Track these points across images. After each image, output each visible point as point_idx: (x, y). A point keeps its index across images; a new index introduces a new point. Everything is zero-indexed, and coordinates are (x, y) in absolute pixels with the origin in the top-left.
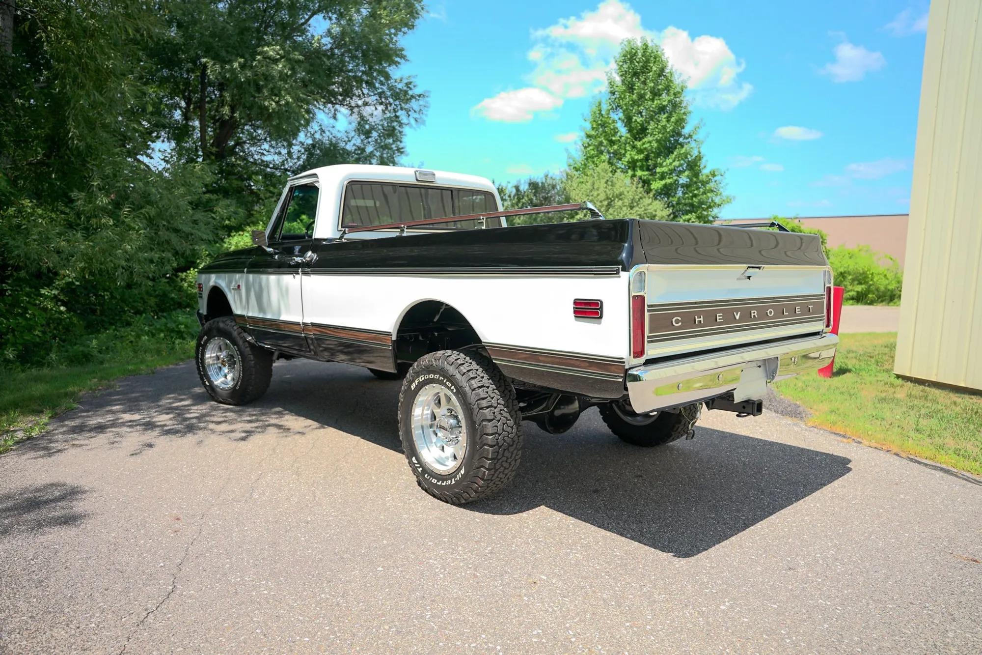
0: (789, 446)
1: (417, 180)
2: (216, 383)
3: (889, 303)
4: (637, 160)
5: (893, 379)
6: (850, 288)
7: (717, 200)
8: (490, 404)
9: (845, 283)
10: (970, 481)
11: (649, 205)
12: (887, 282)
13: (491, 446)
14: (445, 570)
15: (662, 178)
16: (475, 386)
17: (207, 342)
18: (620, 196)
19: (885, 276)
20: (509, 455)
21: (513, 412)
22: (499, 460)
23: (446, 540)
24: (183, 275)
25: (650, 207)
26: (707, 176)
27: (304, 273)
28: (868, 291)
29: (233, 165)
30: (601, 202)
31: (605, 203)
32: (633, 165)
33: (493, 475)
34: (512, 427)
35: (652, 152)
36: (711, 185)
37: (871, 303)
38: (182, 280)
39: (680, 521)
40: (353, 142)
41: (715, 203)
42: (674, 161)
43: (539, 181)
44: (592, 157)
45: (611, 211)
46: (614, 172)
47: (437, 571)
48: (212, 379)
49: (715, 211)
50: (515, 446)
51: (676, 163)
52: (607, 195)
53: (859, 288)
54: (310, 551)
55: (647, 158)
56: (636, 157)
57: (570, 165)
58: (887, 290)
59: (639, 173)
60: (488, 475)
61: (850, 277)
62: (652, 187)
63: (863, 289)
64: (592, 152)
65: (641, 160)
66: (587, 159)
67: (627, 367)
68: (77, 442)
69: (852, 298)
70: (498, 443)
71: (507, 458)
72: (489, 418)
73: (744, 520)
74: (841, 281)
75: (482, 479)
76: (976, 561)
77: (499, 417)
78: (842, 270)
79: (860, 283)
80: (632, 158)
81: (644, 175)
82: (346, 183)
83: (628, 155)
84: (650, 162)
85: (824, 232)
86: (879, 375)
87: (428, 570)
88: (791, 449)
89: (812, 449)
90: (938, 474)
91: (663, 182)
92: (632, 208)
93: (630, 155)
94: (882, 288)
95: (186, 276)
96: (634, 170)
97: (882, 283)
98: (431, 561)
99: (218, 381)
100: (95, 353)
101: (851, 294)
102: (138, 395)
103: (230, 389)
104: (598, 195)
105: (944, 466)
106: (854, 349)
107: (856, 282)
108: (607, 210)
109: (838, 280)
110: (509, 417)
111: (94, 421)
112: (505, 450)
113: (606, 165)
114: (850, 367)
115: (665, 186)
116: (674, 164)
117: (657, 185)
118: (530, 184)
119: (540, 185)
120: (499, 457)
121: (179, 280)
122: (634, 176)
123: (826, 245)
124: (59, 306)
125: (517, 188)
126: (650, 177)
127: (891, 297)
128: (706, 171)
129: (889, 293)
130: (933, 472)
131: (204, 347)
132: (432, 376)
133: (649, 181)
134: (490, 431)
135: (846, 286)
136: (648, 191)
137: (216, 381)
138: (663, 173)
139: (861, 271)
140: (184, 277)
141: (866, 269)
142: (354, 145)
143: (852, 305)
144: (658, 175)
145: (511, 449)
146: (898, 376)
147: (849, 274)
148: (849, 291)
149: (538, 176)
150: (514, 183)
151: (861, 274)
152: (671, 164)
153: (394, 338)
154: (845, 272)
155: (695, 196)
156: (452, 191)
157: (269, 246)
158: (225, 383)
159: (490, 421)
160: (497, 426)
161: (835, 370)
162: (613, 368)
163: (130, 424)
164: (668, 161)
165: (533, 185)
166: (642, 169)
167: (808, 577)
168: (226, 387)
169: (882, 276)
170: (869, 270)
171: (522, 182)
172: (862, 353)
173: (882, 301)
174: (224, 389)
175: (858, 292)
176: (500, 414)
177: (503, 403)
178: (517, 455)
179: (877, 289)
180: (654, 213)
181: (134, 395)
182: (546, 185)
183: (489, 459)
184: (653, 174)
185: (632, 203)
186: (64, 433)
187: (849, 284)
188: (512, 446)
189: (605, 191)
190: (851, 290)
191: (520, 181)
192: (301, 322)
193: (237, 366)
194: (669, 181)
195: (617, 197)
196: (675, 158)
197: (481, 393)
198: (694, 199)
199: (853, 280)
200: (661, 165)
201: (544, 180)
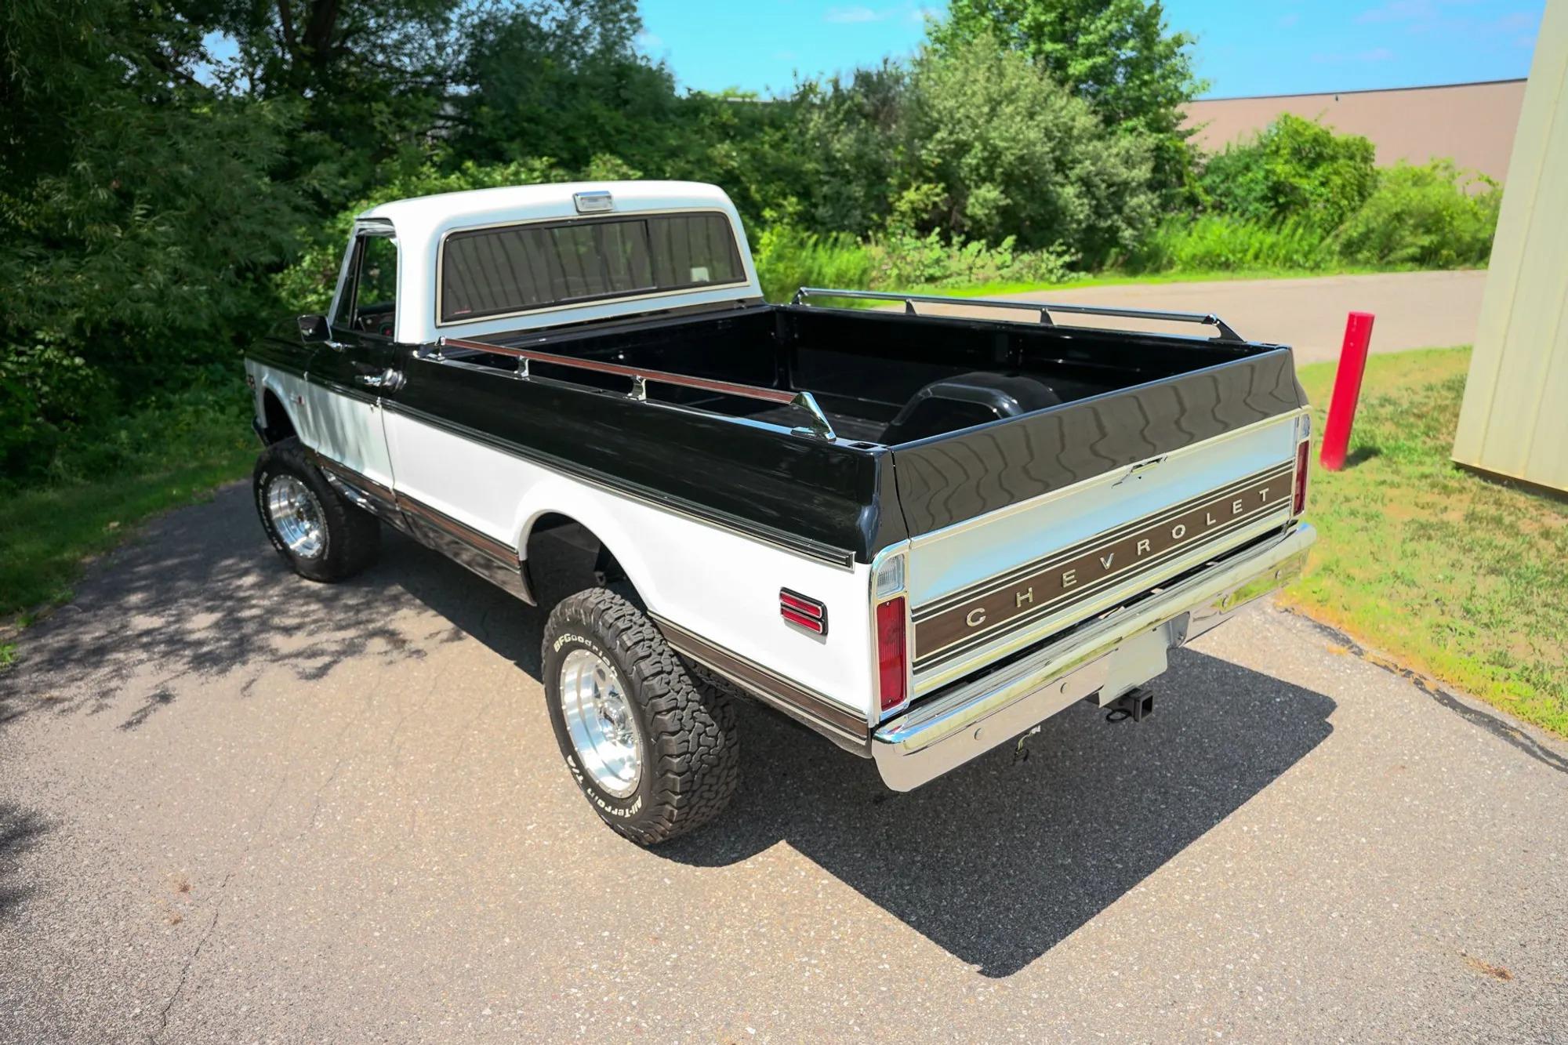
0: (1235, 666)
1: (578, 211)
2: (292, 547)
3: (1475, 264)
4: (1045, 24)
5: (1449, 471)
6: (1409, 239)
7: (1185, 87)
8: (673, 703)
9: (1403, 233)
10: (1534, 754)
11: (1062, 109)
12: (1477, 226)
13: (679, 774)
14: (592, 1015)
15: (1089, 53)
16: (647, 673)
17: (268, 481)
18: (1010, 96)
19: (1475, 215)
20: (713, 781)
21: (718, 711)
22: (694, 791)
23: (606, 934)
24: (278, 277)
25: (1064, 113)
26: (1168, 45)
27: (385, 407)
28: (1442, 244)
29: (345, 74)
30: (978, 107)
31: (986, 109)
32: (1037, 32)
33: (688, 814)
34: (716, 738)
35: (1072, 7)
36: (1176, 61)
37: (1445, 266)
38: (278, 286)
39: (1009, 876)
40: (551, 14)
41: (1181, 94)
42: (1109, 22)
43: (874, 71)
44: (967, 18)
45: (996, 122)
46: (1004, 44)
47: (578, 1015)
48: (286, 540)
49: (1181, 108)
50: (722, 765)
51: (1113, 27)
52: (988, 94)
53: (1426, 240)
54: (383, 967)
55: (1063, 18)
56: (1043, 18)
57: (930, 34)
58: (1475, 239)
59: (1049, 46)
60: (678, 815)
61: (1411, 222)
62: (1071, 71)
63: (1432, 242)
64: (967, 10)
65: (1051, 23)
66: (957, 23)
67: (871, 725)
68: (55, 693)
69: (1413, 259)
70: (689, 769)
71: (711, 786)
72: (672, 729)
73: (1119, 871)
74: (1395, 228)
75: (671, 821)
76: (1502, 975)
77: (689, 725)
78: (1398, 209)
79: (1428, 231)
80: (1035, 20)
81: (1057, 51)
82: (444, 235)
83: (1029, 17)
84: (1068, 26)
85: (1370, 141)
86: (1428, 460)
87: (563, 1015)
88: (1236, 677)
89: (1273, 673)
90: (1481, 734)
91: (1089, 63)
92: (1031, 116)
93: (1033, 14)
94: (1467, 238)
95: (282, 279)
96: (1039, 41)
97: (1465, 228)
98: (574, 990)
99: (296, 544)
100: (126, 453)
101: (1411, 251)
102: (176, 561)
103: (314, 558)
104: (974, 94)
105: (1496, 713)
106: (1394, 394)
107: (1421, 230)
108: (989, 121)
109: (1391, 227)
110: (709, 721)
111: (89, 636)
112: (704, 775)
113: (988, 37)
114: (1379, 443)
115: (1093, 67)
116: (1109, 27)
117: (1078, 67)
118: (857, 78)
119: (875, 78)
120: (695, 788)
121: (272, 286)
122: (1039, 52)
123: (1373, 164)
124: (72, 358)
125: (836, 84)
126: (1068, 52)
127: (1477, 253)
128: (1166, 36)
129: (1478, 246)
130: (1475, 730)
131: (266, 489)
132: (581, 639)
133: (1066, 59)
134: (675, 750)
135: (1402, 238)
136: (1062, 83)
137: (293, 542)
138: (1090, 44)
139: (1432, 210)
140: (279, 282)
141: (1441, 207)
142: (554, 19)
143: (1411, 270)
144: (1081, 49)
145: (716, 771)
146: (1459, 467)
147: (1411, 215)
148: (1407, 246)
149: (872, 64)
150: (830, 75)
151: (1431, 215)
152: (1104, 28)
153: (523, 557)
154: (1403, 212)
155: (1145, 83)
156: (646, 221)
157: (335, 340)
158: (307, 546)
159: (673, 734)
160: (688, 741)
161: (1350, 451)
162: (848, 721)
163: (145, 640)
164: (1100, 23)
165: (863, 79)
166: (1054, 39)
167: (1202, 1025)
168: (310, 553)
169: (1468, 216)
170: (1446, 209)
171: (843, 74)
172: (1405, 406)
173: (1465, 261)
174: (305, 557)
175: (1422, 247)
176: (693, 718)
177: (697, 697)
178: (728, 776)
179: (1459, 240)
180: (1070, 123)
181: (169, 562)
182: (885, 76)
183: (676, 794)
184: (1073, 46)
185: (1033, 106)
186: (38, 668)
187: (1407, 233)
188: (718, 765)
189: (986, 88)
190: (1411, 245)
191: (838, 73)
192: (391, 488)
193: (322, 519)
194: (1100, 60)
195: (1006, 96)
196: (1111, 17)
197: (657, 687)
198: (1144, 90)
199: (1416, 227)
200: (1087, 31)
201: (882, 69)
